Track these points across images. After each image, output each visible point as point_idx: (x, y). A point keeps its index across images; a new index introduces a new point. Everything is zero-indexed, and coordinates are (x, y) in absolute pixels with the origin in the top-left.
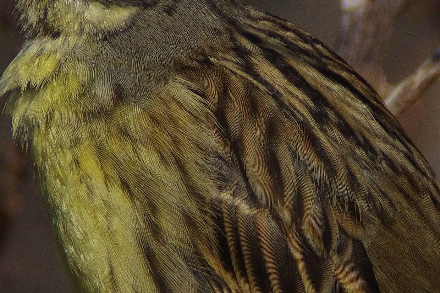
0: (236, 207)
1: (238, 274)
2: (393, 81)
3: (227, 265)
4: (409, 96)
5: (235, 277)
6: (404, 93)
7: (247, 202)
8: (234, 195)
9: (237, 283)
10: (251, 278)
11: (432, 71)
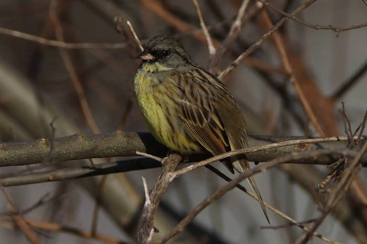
0: (186, 103)
1: (188, 119)
2: (222, 71)
3: (185, 117)
4: (226, 74)
5: (187, 120)
6: (224, 73)
7: (188, 102)
8: (185, 100)
9: (188, 121)
10: (191, 119)
11: (231, 69)
